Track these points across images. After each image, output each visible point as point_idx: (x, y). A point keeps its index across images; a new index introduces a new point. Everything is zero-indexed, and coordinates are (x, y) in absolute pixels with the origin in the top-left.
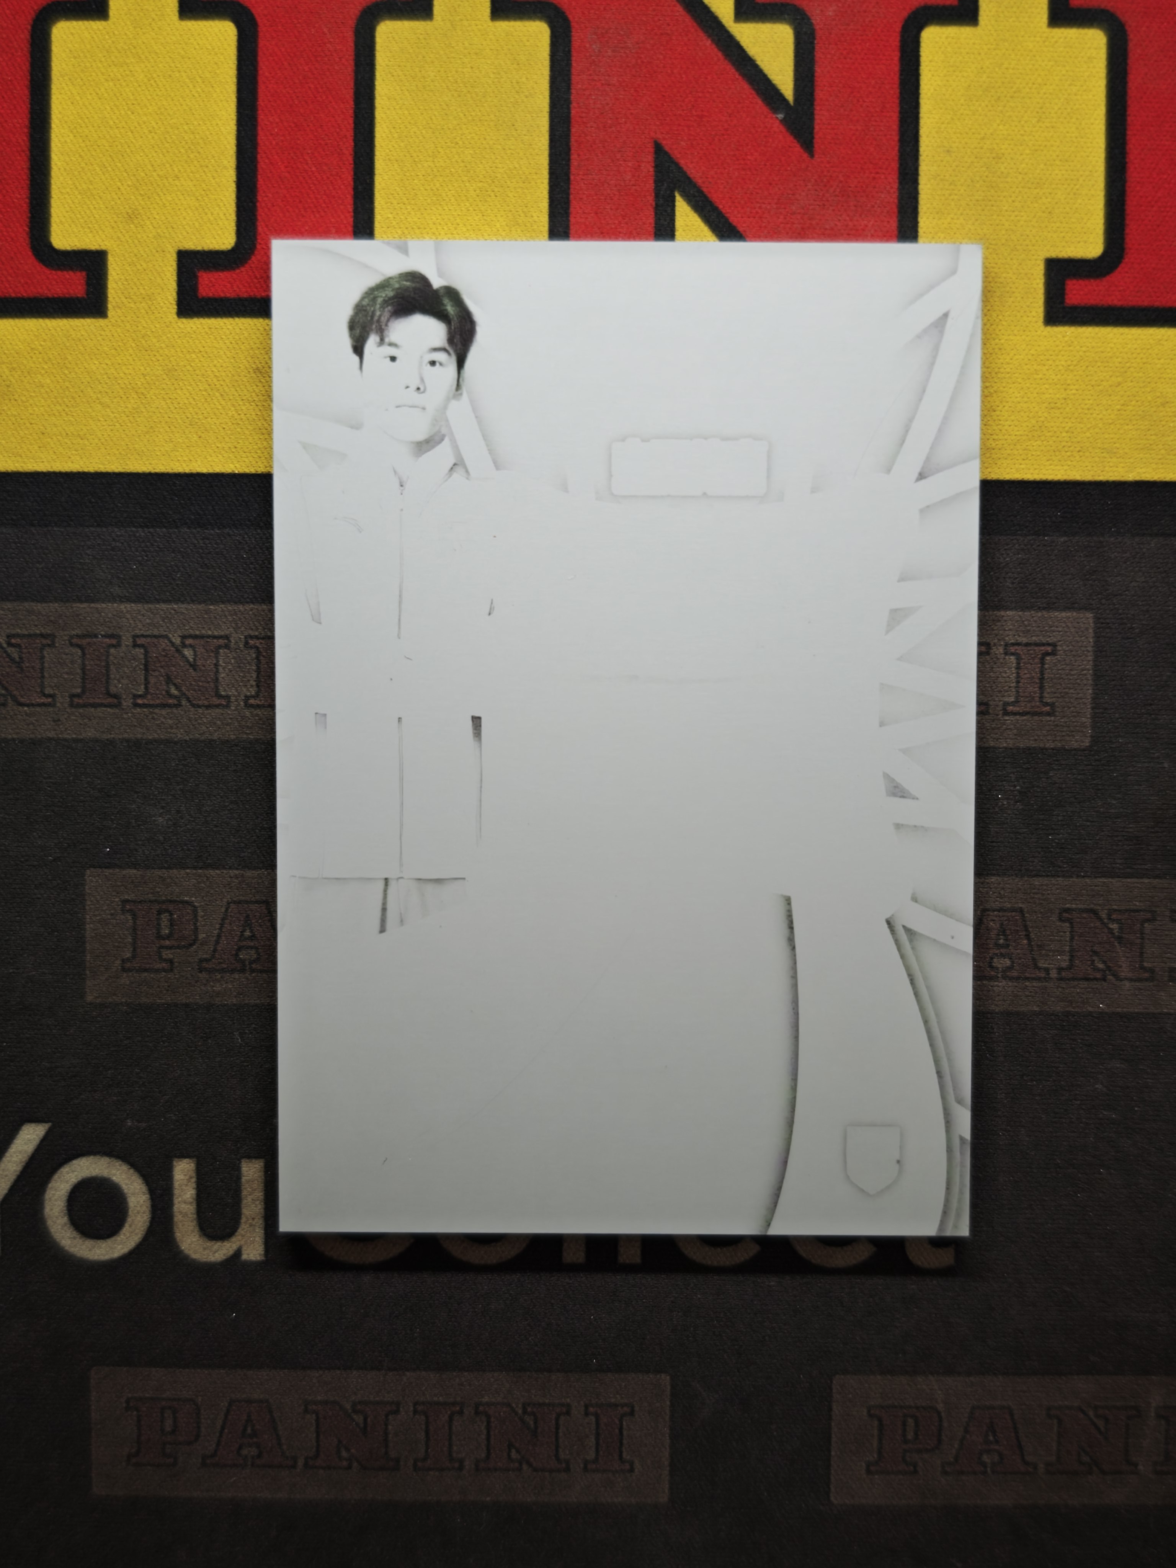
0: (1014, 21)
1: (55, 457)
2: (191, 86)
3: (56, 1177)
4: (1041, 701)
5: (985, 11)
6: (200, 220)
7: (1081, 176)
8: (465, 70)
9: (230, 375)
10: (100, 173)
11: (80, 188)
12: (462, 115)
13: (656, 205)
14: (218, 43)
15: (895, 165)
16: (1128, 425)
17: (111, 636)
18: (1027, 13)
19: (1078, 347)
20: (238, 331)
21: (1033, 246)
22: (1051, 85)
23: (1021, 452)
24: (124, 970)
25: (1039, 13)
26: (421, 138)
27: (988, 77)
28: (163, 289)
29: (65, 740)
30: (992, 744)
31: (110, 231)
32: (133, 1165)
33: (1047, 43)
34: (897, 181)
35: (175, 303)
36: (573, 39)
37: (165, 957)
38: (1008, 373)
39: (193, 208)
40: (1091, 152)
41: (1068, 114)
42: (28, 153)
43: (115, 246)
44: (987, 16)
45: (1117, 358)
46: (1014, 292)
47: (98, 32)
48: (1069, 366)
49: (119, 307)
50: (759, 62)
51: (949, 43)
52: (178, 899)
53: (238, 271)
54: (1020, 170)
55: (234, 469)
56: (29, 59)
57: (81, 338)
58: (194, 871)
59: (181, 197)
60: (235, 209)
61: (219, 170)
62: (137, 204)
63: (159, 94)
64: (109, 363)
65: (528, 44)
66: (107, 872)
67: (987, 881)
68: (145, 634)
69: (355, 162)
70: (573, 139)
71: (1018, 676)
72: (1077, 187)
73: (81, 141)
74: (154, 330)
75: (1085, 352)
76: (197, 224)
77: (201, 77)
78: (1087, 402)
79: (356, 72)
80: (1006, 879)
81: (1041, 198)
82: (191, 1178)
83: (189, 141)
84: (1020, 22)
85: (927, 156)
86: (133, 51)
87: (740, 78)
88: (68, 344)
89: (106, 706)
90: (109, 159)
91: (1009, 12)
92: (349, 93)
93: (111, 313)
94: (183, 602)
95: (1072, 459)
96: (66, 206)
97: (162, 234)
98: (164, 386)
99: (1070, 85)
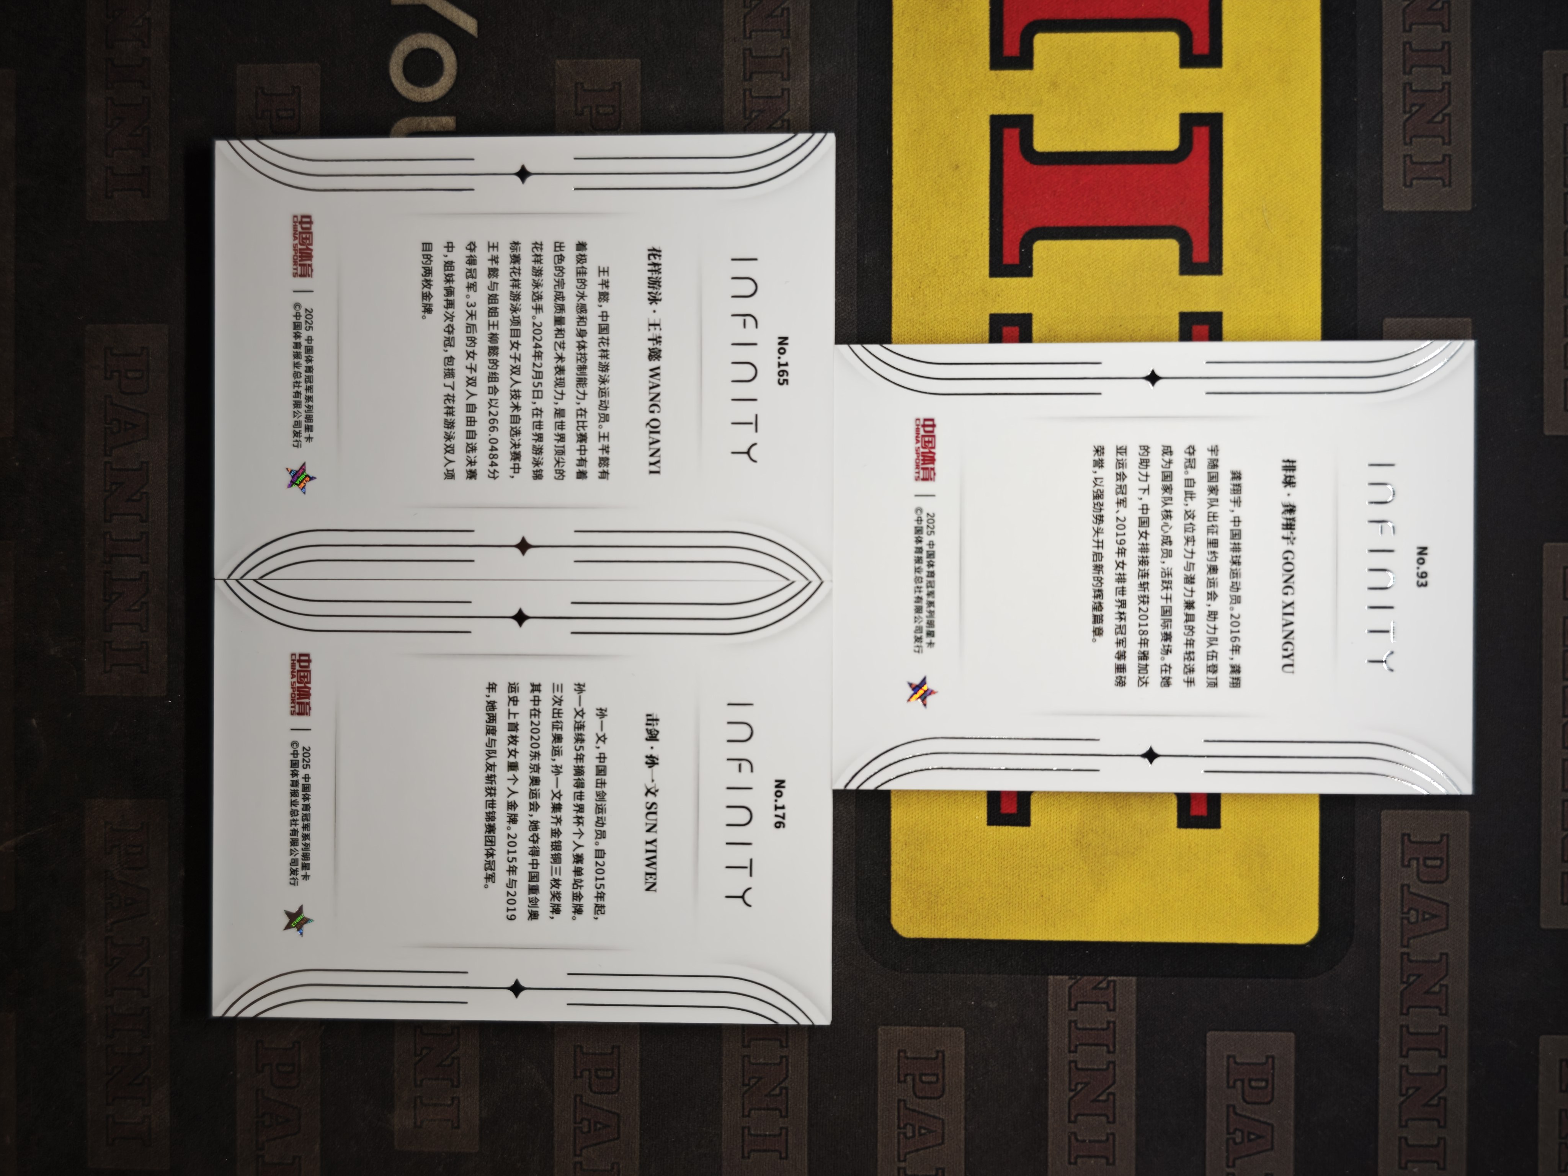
1: (902, 37)
2: (1138, 122)
3: (443, 41)
6: (1051, 129)
8: (1147, 295)
9: (954, 149)
10: (1083, 64)
11: (1073, 51)
12: (1119, 294)
14: (1165, 139)
17: (789, 75)
24: (577, 84)
26: (1105, 269)
28: (1009, 105)
29: (722, 46)
31: (1045, 72)
32: (451, 90)
35: (1000, 113)
37: (585, 110)
39: (1060, 124)
42: (1095, 18)
43: (1035, 74)
47: (1173, 61)
49: (996, 78)
52: (622, 118)
53: (1020, 154)
56: (1155, 18)
57: (977, 54)
59: (1067, 116)
60: (1059, 151)
61: (1084, 140)
62: (1063, 88)
63: (1133, 101)
64: (962, 71)
66: (639, 73)
69: (1089, 226)
73: (1103, 51)
74: (982, 100)
76: (1049, 127)
77: (1143, 128)
79: (1147, 227)
82: (444, 128)
83: (1102, 121)
86: (1160, 84)
88: (973, 45)
89: (744, 71)
90: (1091, 70)
92: (1132, 222)
93: (993, 72)
94: (810, 120)
96: (1061, 43)
97: (1043, 105)
98: (947, 107)
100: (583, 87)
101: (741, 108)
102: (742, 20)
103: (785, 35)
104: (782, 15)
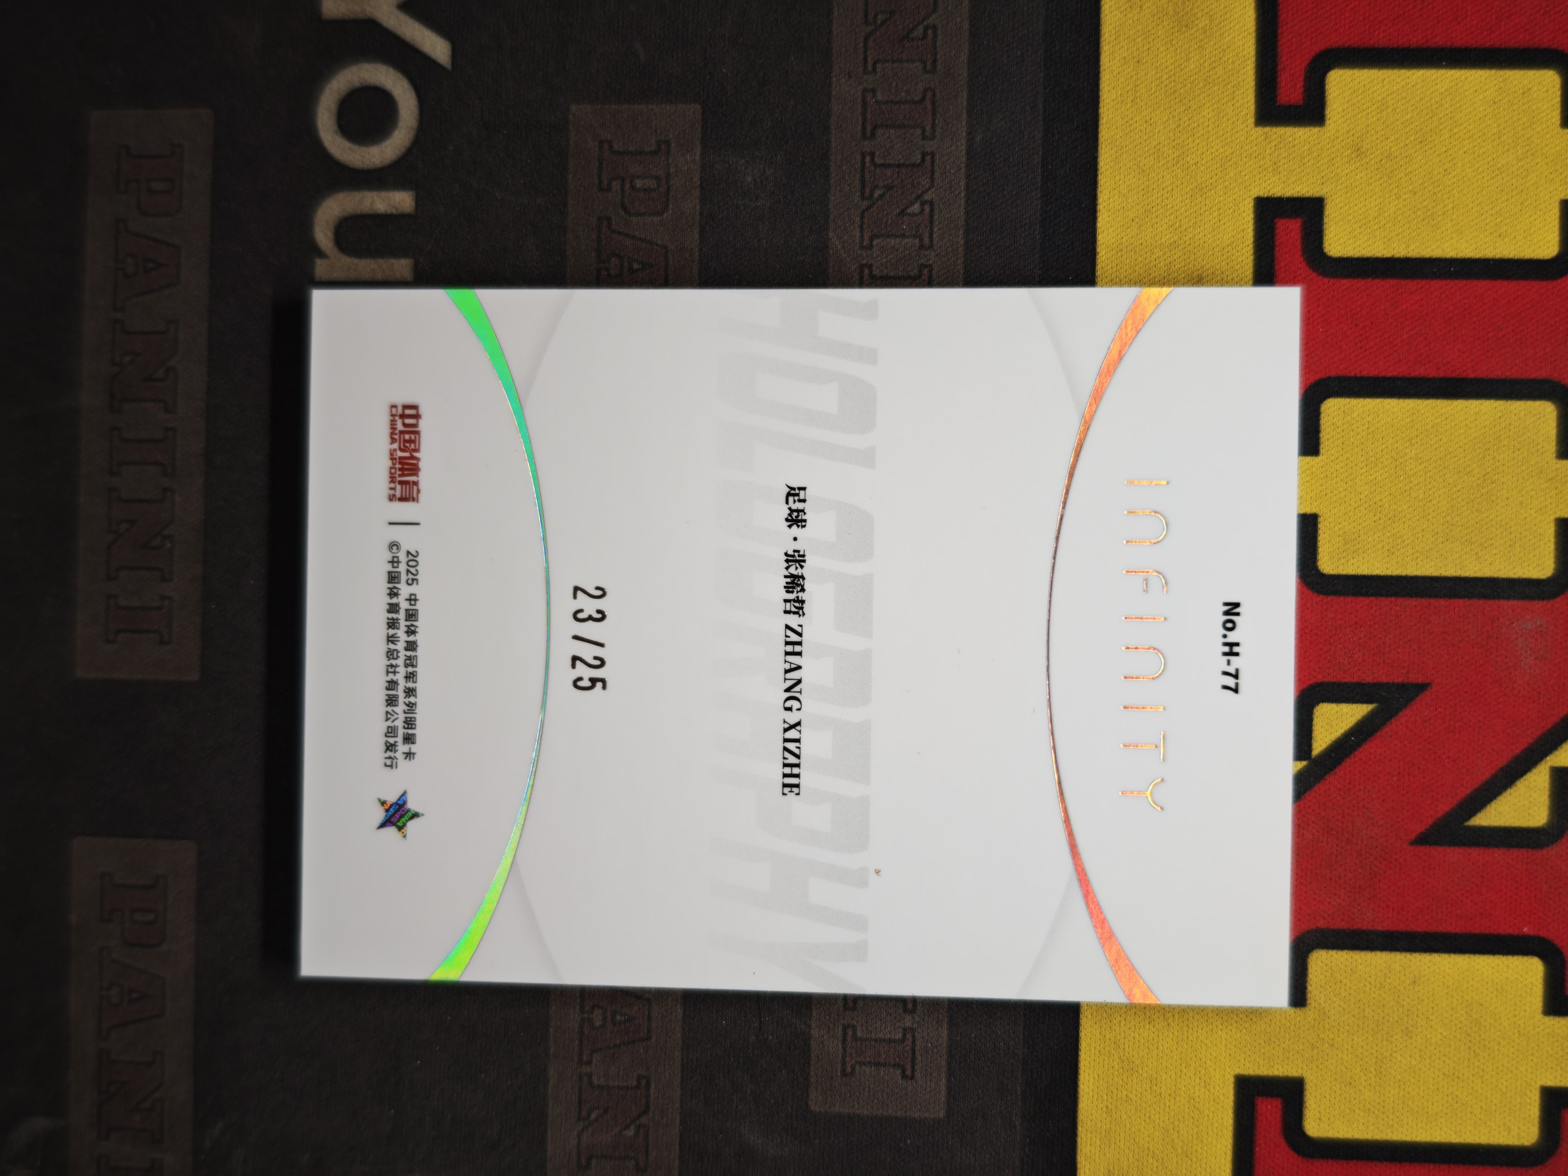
0: (1547, 1052)
1: (1115, 74)
2: (1493, 212)
3: (399, 75)
4: (856, 1062)
5: (1558, 1022)
6: (1354, 221)
7: (1388, 1117)
8: (1504, 491)
9: (1195, 250)
10: (1404, 119)
11: (1388, 99)
12: (1458, 488)
13: (1364, 684)
14: (1536, 240)
15: (1401, 927)
16: (1133, 1157)
17: (933, 130)
18: (1556, 1065)
19: (1213, 1109)
20: (1240, 259)
21: (1317, 1066)
22: (1482, 1088)
23: (1107, 1048)
24: (601, 143)
25: (1556, 1077)
26: (1436, 446)
27: (1490, 1024)
28: (1284, 182)
29: (830, 85)
30: (814, 1013)
31: (1345, 130)
32: (409, 152)
33: (1525, 1084)
34: (1385, 929)
35: (1270, 195)
36: (1535, 602)
37: (614, 183)
38: (1187, 1038)
39: (1366, 214)
40: (1412, 1127)
41: (1452, 1105)
42: (1425, 46)
43: (1329, 134)
44: (1553, 1025)
45: (1201, 1148)
46: (1269, 1045)
47: (1549, 116)
48: (1194, 1099)
49: (1266, 139)
50: (1509, 791)
51: (1526, 985)
52: (670, 197)
53: (1302, 259)
54: (1394, 1054)
55: (1100, 255)
56: (1522, 47)
57: (1235, 101)
58: (698, 213)
59: (1378, 202)
60: (1365, 256)
61: (1405, 239)
62: (1372, 156)
63: (1485, 179)
64: (1210, 128)
65: (1531, 556)
66: (698, 127)
67: (678, 1006)
68: (935, 164)
69: (1412, 378)
70: (1431, 600)
71: (881, 1040)
72: (1377, 1112)
73: (1437, 99)
74: (1242, 173)
75: (1208, 1115)
76: (1350, 217)
77: (1501, 222)
78: (1157, 1117)
79: (1503, 382)
80: (680, 1023)
81: (1365, 1075)
82: (396, 209)
83: (1435, 209)
84: (1547, 1058)
85: (1410, 960)
86: (1529, 152)
87: (1493, 772)
88: (1229, 86)
89: (863, 124)
90: (1418, 128)
91: (1557, 1047)
92: (1482, 372)
93: (1260, 130)
94: (967, 202)
95: (1100, 1099)
96: (1370, 84)
97: (1339, 183)
98: (1185, 185)
99: (1481, 1107)
100: (611, 147)
101: (857, 183)
102: (862, 45)
103: (929, 67)
104: (925, 37)
